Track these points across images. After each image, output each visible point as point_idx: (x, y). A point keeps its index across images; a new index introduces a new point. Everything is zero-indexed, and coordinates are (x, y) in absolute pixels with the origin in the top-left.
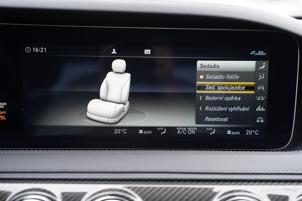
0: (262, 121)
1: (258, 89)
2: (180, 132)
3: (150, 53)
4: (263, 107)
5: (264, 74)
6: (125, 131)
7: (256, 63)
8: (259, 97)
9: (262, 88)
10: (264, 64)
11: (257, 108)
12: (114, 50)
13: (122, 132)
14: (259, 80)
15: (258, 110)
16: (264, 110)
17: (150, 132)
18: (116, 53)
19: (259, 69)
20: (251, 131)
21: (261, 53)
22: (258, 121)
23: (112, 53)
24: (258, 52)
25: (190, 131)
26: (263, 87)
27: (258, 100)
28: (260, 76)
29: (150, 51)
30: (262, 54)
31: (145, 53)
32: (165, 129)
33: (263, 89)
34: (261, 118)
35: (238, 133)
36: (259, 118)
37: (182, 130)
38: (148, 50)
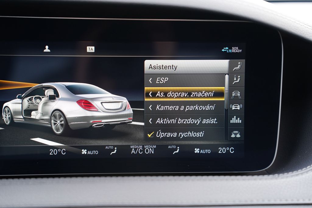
0: (238, 136)
1: (233, 96)
2: (134, 152)
3: (93, 51)
4: (239, 119)
5: (239, 77)
6: (64, 151)
7: (230, 63)
8: (234, 106)
9: (237, 94)
10: (239, 63)
11: (232, 120)
12: (47, 47)
13: (59, 153)
14: (233, 84)
15: (233, 122)
16: (240, 122)
17: (97, 152)
18: (49, 51)
19: (234, 70)
20: (224, 149)
21: (235, 50)
22: (233, 136)
23: (45, 51)
24: (231, 49)
25: (147, 150)
26: (239, 93)
27: (233, 109)
28: (235, 79)
29: (93, 48)
30: (237, 51)
31: (88, 51)
32: (116, 148)
33: (239, 95)
34: (237, 132)
35: (208, 151)
36: (234, 132)
37: (137, 148)
38: (91, 47)
